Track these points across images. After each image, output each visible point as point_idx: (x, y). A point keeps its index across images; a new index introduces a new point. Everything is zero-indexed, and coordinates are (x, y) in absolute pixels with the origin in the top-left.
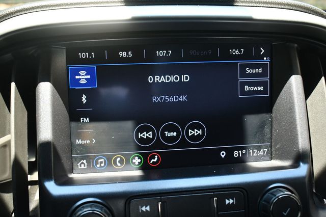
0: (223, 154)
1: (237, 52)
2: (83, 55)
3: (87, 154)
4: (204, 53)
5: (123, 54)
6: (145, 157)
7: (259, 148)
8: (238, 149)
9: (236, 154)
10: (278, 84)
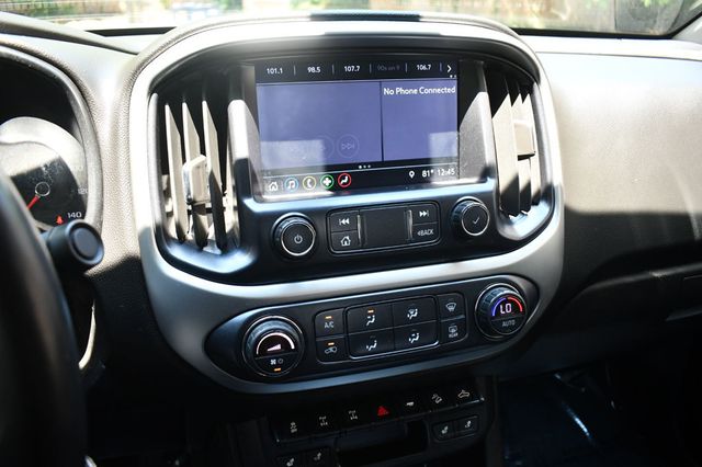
0: (412, 174)
1: (424, 68)
2: (272, 71)
3: (277, 175)
4: (391, 68)
5: (311, 69)
6: (336, 178)
7: (447, 168)
8: (427, 169)
9: (424, 173)
10: (464, 102)
